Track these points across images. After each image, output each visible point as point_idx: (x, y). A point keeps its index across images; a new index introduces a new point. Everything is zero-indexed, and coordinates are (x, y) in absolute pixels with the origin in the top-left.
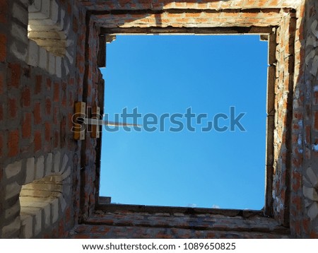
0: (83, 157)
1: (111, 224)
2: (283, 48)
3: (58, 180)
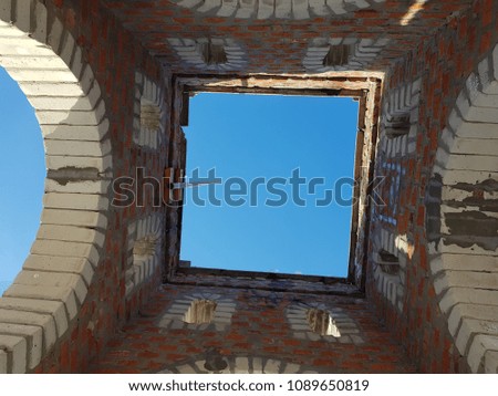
0: (168, 219)
1: (194, 284)
2: (369, 115)
3: (152, 239)
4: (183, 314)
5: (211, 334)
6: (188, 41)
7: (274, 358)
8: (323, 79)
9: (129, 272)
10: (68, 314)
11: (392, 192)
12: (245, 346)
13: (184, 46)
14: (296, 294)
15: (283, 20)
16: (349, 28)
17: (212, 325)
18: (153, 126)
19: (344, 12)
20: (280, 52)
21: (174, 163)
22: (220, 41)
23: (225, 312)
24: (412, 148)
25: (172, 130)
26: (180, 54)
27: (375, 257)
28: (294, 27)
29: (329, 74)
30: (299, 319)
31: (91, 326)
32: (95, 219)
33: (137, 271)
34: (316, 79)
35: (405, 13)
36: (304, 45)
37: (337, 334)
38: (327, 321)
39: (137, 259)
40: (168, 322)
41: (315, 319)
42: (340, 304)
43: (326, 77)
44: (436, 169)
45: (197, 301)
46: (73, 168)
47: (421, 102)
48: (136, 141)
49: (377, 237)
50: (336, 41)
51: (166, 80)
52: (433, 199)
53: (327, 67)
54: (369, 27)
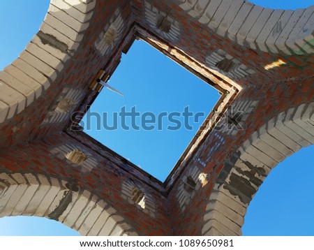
2: (223, 105)
3: (71, 103)
4: (67, 153)
5: (77, 171)
6: (155, 9)
7: (105, 201)
8: (211, 73)
9: (50, 113)
10: (8, 115)
11: (212, 150)
12: (93, 187)
13: (151, 10)
14: (132, 176)
15: (211, 30)
16: (240, 54)
17: (80, 167)
18: (108, 43)
19: (242, 45)
20: (198, 45)
21: (107, 69)
22: (172, 20)
23: (90, 164)
24: (234, 133)
25: (117, 51)
26: (146, 13)
27: (184, 179)
28: (213, 36)
29: (216, 72)
30: (128, 189)
31: (15, 129)
32: (51, 73)
33: (54, 115)
34: (207, 70)
35: (270, 63)
36: (212, 49)
37: (143, 207)
38: (141, 198)
39: (58, 109)
40: (56, 152)
41: (135, 194)
42: (152, 193)
43: (213, 73)
44: (241, 149)
45: (77, 151)
46: (54, 38)
47: (252, 112)
48: (96, 45)
49: (191, 169)
50: (229, 57)
51: (130, 22)
52: (230, 163)
53: (217, 68)
54: (249, 60)
